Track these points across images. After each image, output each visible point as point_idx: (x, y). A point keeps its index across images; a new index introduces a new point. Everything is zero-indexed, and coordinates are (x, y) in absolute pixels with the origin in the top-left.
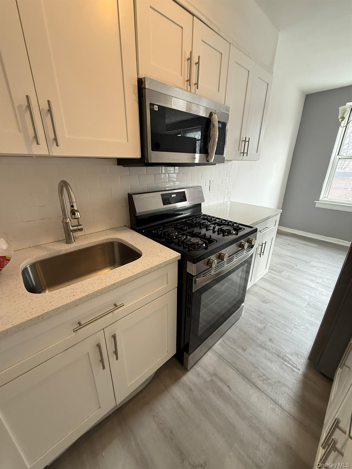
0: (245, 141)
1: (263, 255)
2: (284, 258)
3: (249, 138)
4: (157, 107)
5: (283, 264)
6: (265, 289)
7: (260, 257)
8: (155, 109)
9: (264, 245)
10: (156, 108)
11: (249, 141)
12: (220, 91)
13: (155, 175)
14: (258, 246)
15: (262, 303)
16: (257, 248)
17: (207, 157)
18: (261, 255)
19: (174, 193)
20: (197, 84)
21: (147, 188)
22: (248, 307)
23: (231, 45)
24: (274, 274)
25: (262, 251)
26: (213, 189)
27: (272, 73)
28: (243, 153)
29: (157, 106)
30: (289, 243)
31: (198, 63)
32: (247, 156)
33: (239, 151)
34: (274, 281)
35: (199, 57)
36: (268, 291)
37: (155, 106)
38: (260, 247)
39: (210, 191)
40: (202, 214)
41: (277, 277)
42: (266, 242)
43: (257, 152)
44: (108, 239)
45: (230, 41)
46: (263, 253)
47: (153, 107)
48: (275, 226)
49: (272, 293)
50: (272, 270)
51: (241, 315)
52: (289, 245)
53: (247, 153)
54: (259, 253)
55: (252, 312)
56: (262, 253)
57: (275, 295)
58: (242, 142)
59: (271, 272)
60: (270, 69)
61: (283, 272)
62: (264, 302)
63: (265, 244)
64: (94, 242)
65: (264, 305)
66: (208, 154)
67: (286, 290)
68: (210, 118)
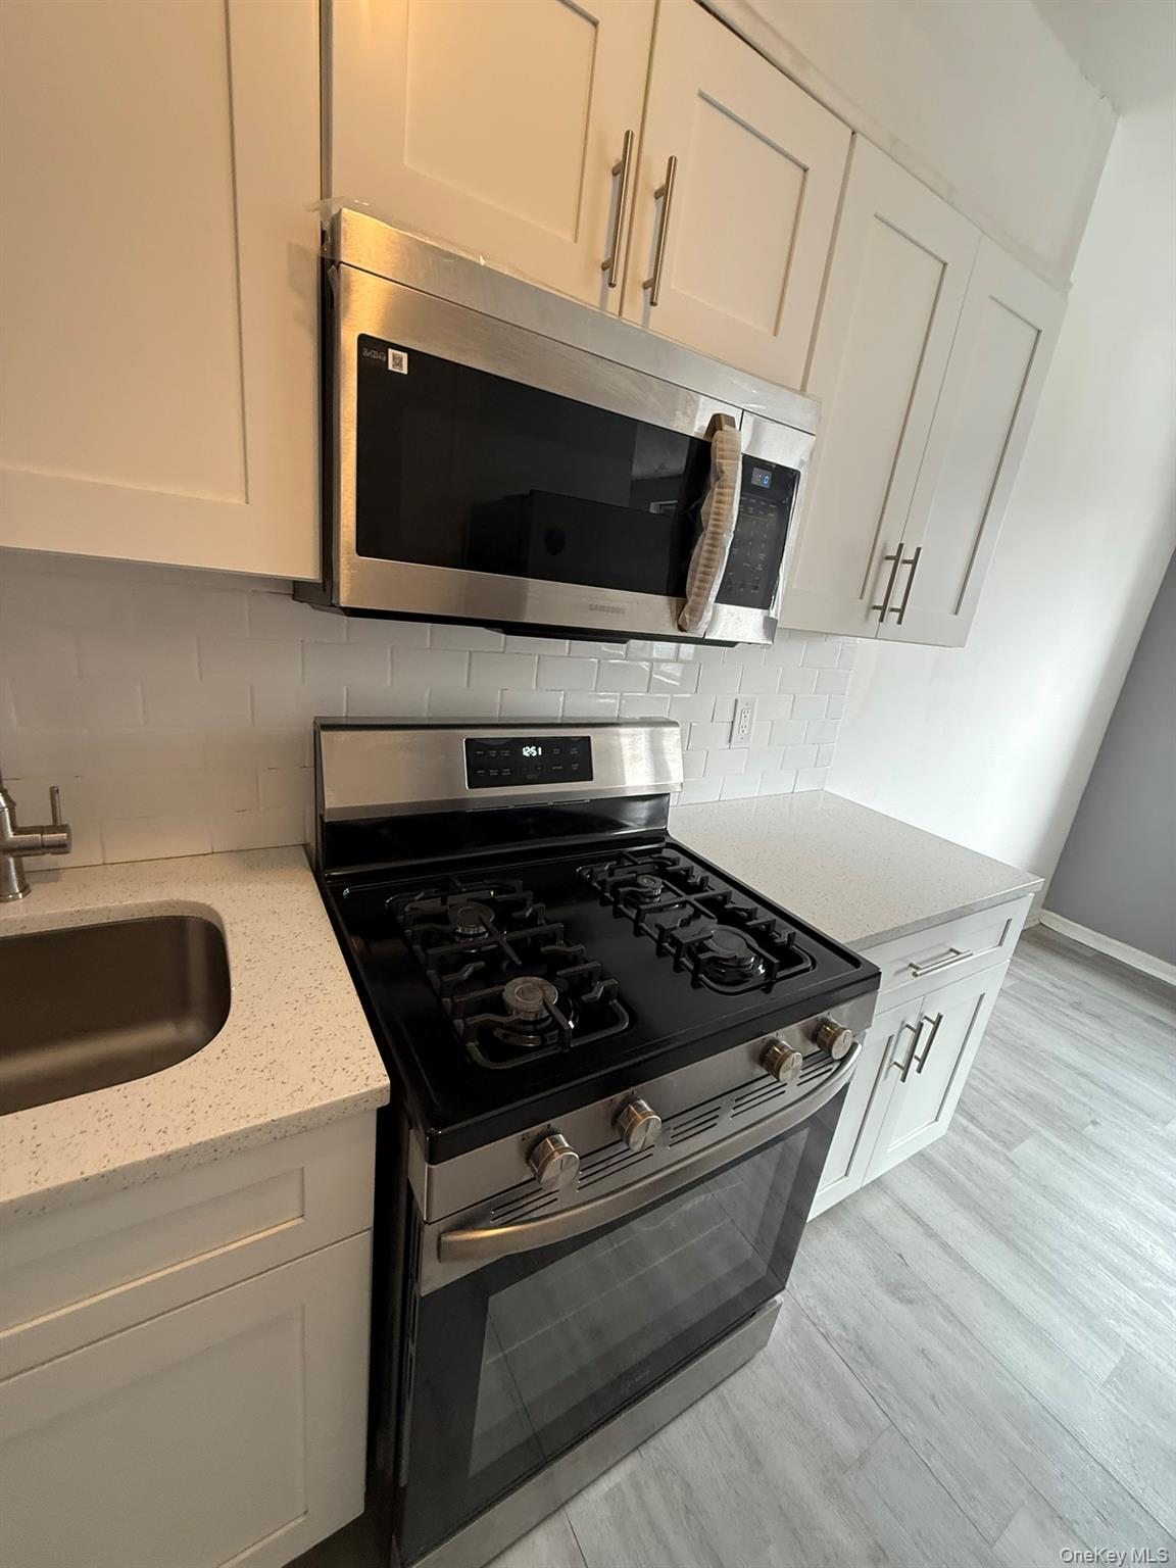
0: (896, 559)
1: (919, 1071)
2: (1042, 1072)
3: (919, 550)
4: (401, 359)
5: (1030, 1101)
6: (918, 1220)
7: (903, 1080)
8: (390, 367)
9: (928, 1028)
10: (400, 364)
11: (914, 563)
12: (780, 333)
13: (474, 654)
14: (896, 1033)
15: (887, 1299)
16: (890, 1038)
17: (680, 609)
18: (906, 1069)
19: (531, 742)
20: (651, 285)
21: (426, 707)
22: (811, 1302)
23: (859, 137)
24: (977, 1142)
25: (919, 1052)
26: (749, 734)
27: (1064, 287)
28: (883, 609)
29: (405, 356)
30: (1077, 999)
31: (663, 194)
32: (900, 622)
33: (861, 598)
34: (969, 1185)
35: (672, 162)
36: (931, 1234)
37: (391, 351)
38: (908, 1035)
39: (730, 741)
40: (667, 840)
41: (989, 1163)
42: (940, 1017)
43: (956, 613)
44: (170, 904)
45: (858, 122)
46: (922, 1061)
47: (376, 355)
48: (1000, 944)
49: (945, 1246)
50: (972, 1119)
51: (765, 1343)
52: (1077, 1006)
53: (902, 611)
54: (900, 1059)
55: (825, 1337)
56: (915, 1064)
57: (961, 1263)
58: (880, 564)
59: (965, 1130)
60: (1057, 270)
61: (1022, 1141)
62: (896, 1290)
63: (937, 1024)
64: (100, 911)
65: (894, 1308)
66: (685, 597)
67: (1018, 1250)
68: (707, 439)
